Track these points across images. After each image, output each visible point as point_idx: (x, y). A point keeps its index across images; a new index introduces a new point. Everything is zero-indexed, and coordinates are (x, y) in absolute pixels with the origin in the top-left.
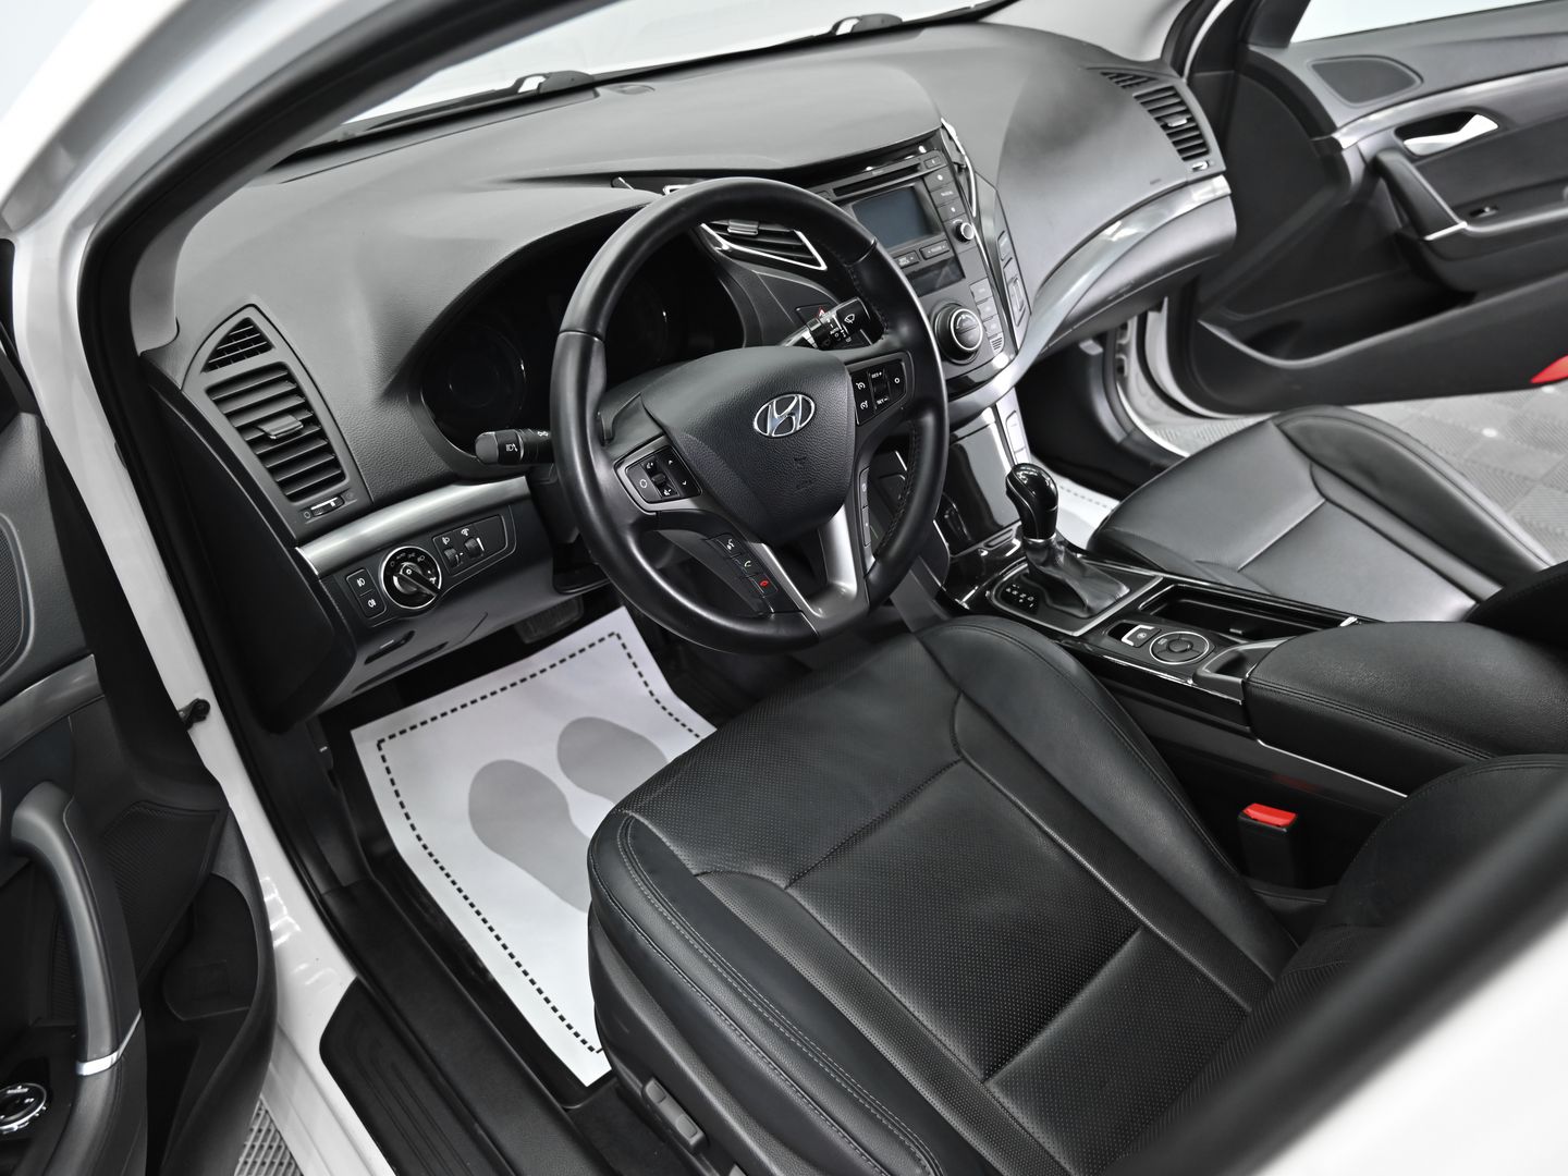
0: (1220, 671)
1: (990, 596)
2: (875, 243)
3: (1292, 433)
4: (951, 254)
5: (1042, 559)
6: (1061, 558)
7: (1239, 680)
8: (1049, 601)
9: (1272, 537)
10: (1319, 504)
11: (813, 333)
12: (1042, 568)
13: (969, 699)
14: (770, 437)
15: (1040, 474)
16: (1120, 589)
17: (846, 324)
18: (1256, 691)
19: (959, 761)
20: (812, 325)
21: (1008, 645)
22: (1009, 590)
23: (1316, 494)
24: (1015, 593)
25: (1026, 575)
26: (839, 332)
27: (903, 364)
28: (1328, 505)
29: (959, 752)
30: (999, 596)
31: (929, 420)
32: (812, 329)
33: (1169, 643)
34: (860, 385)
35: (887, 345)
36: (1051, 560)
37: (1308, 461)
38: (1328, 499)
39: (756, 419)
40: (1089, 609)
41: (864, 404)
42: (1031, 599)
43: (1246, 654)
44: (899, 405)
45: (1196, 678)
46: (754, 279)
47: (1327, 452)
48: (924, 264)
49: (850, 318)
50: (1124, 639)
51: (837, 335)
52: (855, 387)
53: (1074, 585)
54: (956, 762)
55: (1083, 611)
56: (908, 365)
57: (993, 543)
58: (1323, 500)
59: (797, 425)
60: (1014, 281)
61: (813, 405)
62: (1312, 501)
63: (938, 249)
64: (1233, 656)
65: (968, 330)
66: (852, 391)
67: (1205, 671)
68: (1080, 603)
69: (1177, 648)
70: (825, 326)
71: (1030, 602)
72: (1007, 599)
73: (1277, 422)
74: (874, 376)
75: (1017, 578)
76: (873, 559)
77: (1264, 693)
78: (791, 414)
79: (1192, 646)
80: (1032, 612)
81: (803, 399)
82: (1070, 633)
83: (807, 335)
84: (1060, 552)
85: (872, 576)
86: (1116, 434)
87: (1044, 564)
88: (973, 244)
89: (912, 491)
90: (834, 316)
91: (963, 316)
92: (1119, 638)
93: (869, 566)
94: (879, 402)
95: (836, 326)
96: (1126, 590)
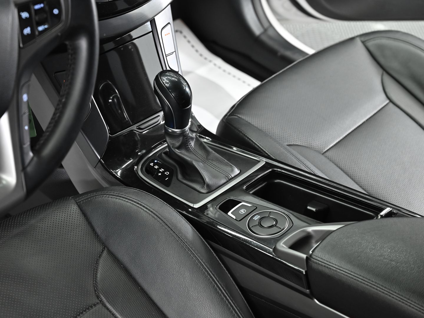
0: (292, 247)
1: (137, 170)
3: (372, 49)
5: (177, 144)
6: (192, 143)
7: (304, 256)
8: (180, 177)
9: (350, 128)
10: (385, 104)
12: (177, 151)
13: (111, 254)
15: (179, 80)
16: (232, 171)
18: (314, 266)
19: (98, 303)
21: (144, 214)
22: (152, 164)
23: (383, 96)
24: (156, 167)
25: (166, 153)
28: (391, 105)
29: (98, 297)
30: (144, 169)
31: (83, 44)
33: (261, 219)
36: (184, 145)
37: (381, 71)
38: (391, 101)
40: (208, 186)
42: (167, 173)
43: (313, 233)
44: (57, 30)
45: (275, 250)
47: (394, 65)
50: (230, 213)
52: (20, 16)
53: (199, 166)
54: (95, 305)
55: (203, 187)
57: (142, 127)
58: (388, 101)
62: (381, 101)
64: (302, 235)
67: (283, 246)
68: (202, 181)
69: (266, 224)
71: (166, 176)
72: (149, 171)
73: (363, 39)
75: (158, 156)
76: (31, 154)
77: (320, 268)
79: (277, 222)
80: (167, 184)
82: (191, 205)
84: (192, 138)
85: (29, 169)
86: (256, 29)
87: (179, 148)
92: (226, 212)
93: (27, 161)
94: (40, 29)
96: (237, 171)
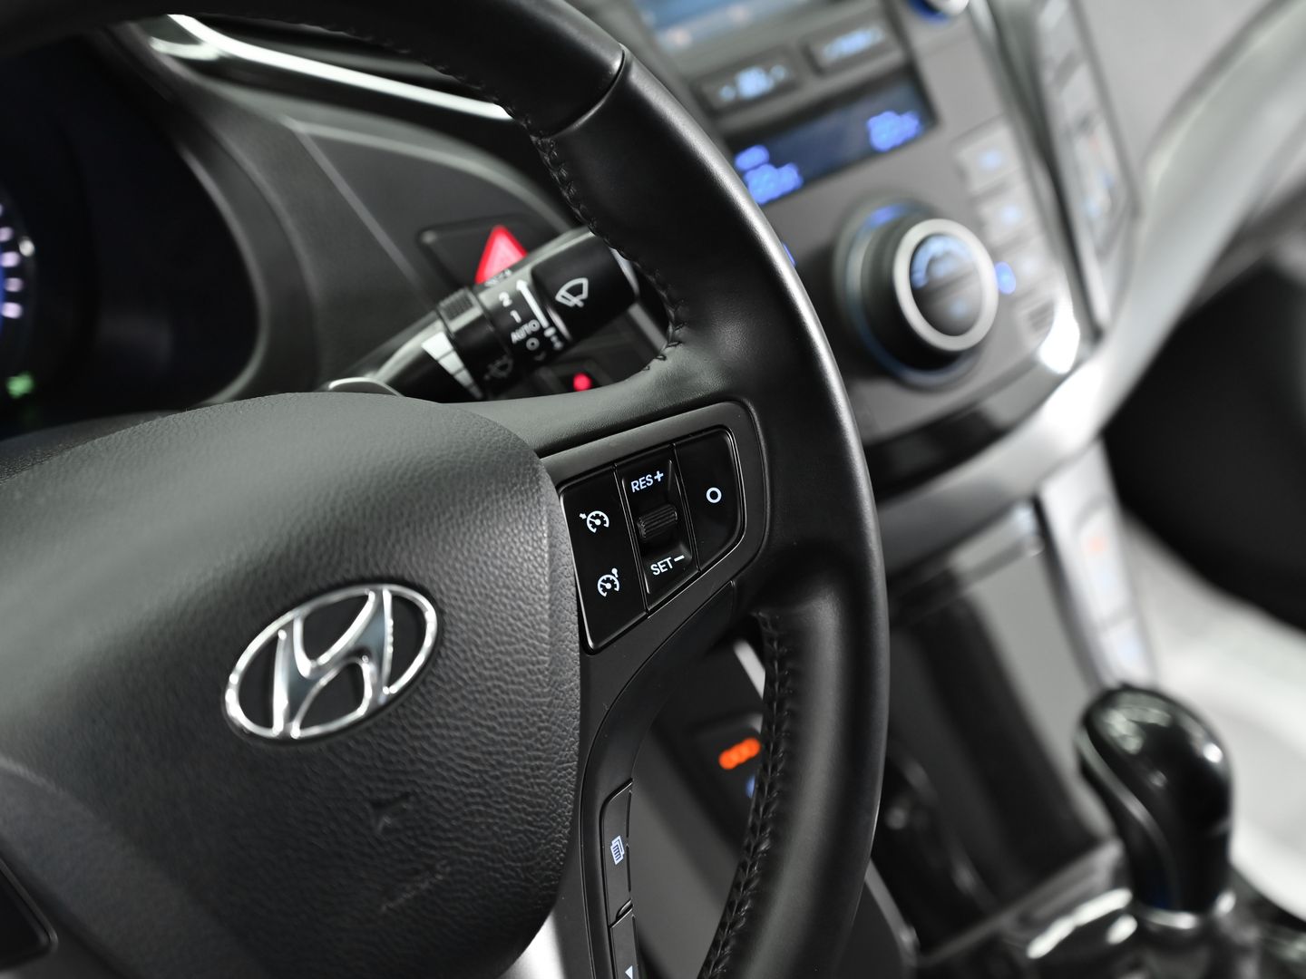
2: (625, 68)
4: (894, 57)
11: (457, 341)
14: (285, 740)
17: (563, 310)
20: (455, 312)
26: (539, 333)
27: (730, 440)
32: (458, 324)
34: (594, 519)
35: (676, 381)
39: (234, 679)
41: (609, 581)
44: (722, 570)
46: (288, 151)
48: (816, 88)
49: (576, 291)
51: (533, 343)
52: (576, 527)
56: (749, 444)
59: (375, 687)
60: (1085, 124)
61: (430, 616)
63: (857, 41)
65: (952, 283)
66: (566, 546)
70: (495, 316)
74: (638, 485)
78: (359, 651)
81: (396, 598)
83: (436, 343)
88: (962, 23)
89: (777, 839)
90: (523, 286)
91: (935, 247)
94: (658, 568)
95: (528, 316)
